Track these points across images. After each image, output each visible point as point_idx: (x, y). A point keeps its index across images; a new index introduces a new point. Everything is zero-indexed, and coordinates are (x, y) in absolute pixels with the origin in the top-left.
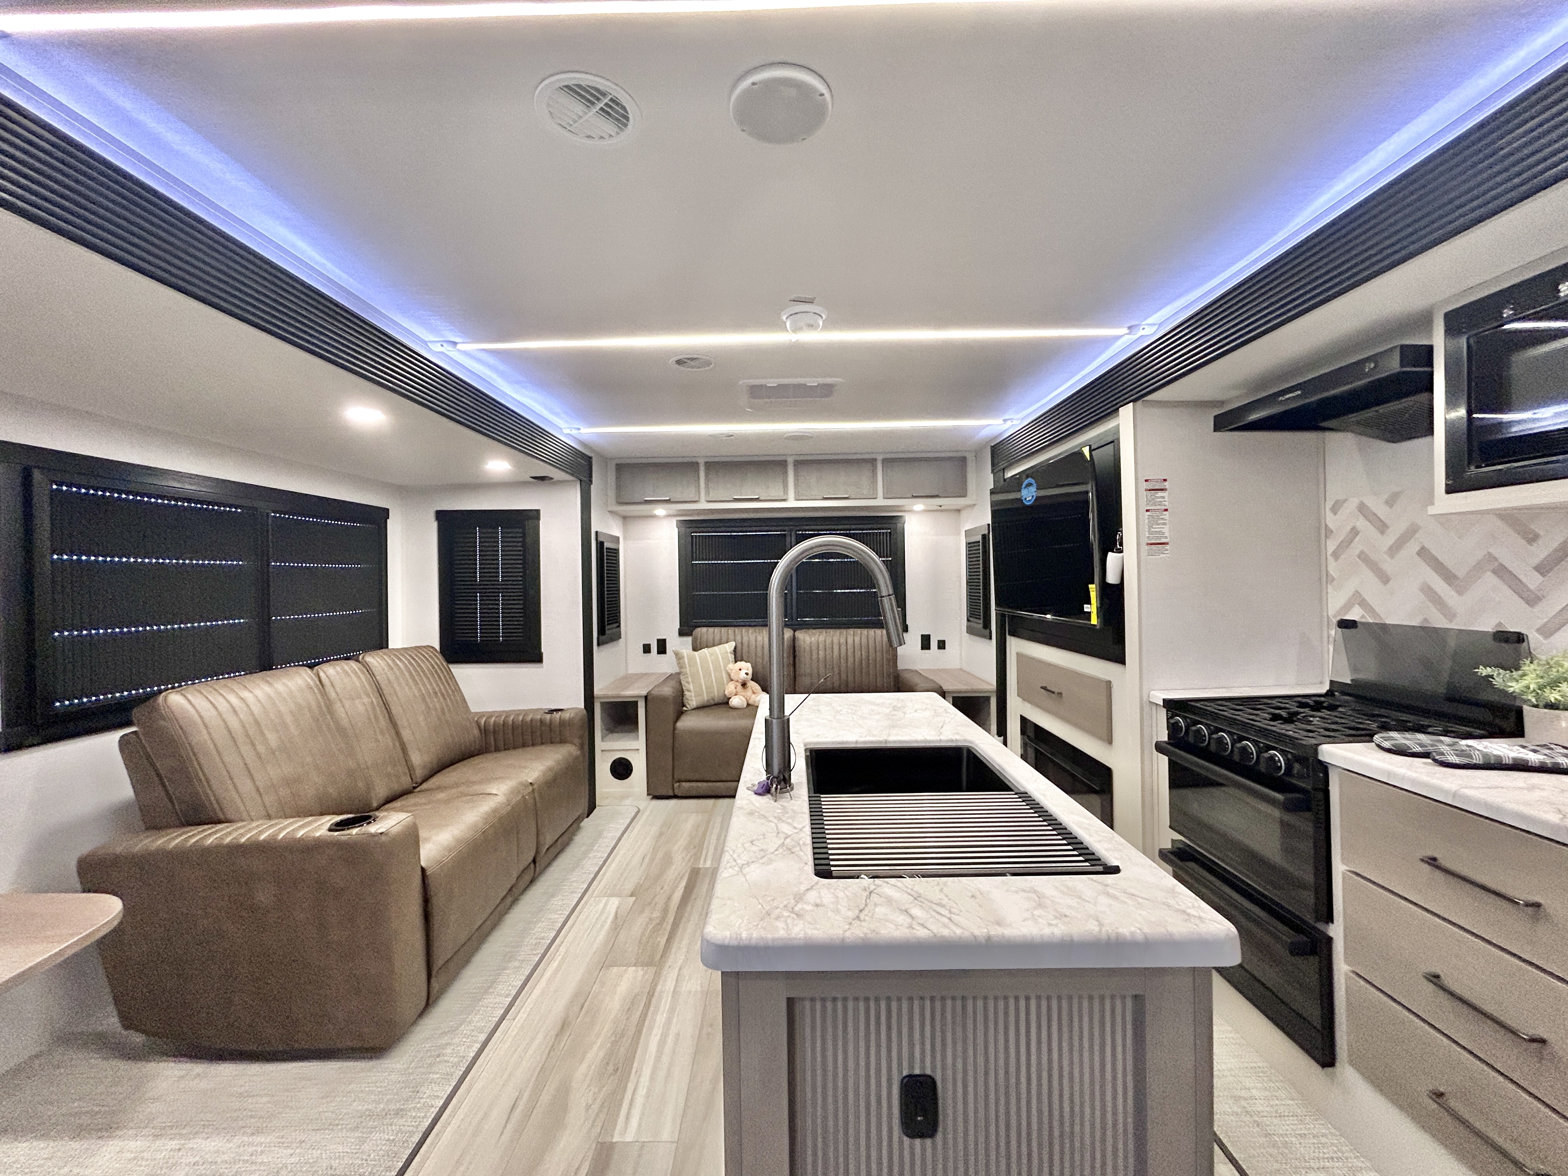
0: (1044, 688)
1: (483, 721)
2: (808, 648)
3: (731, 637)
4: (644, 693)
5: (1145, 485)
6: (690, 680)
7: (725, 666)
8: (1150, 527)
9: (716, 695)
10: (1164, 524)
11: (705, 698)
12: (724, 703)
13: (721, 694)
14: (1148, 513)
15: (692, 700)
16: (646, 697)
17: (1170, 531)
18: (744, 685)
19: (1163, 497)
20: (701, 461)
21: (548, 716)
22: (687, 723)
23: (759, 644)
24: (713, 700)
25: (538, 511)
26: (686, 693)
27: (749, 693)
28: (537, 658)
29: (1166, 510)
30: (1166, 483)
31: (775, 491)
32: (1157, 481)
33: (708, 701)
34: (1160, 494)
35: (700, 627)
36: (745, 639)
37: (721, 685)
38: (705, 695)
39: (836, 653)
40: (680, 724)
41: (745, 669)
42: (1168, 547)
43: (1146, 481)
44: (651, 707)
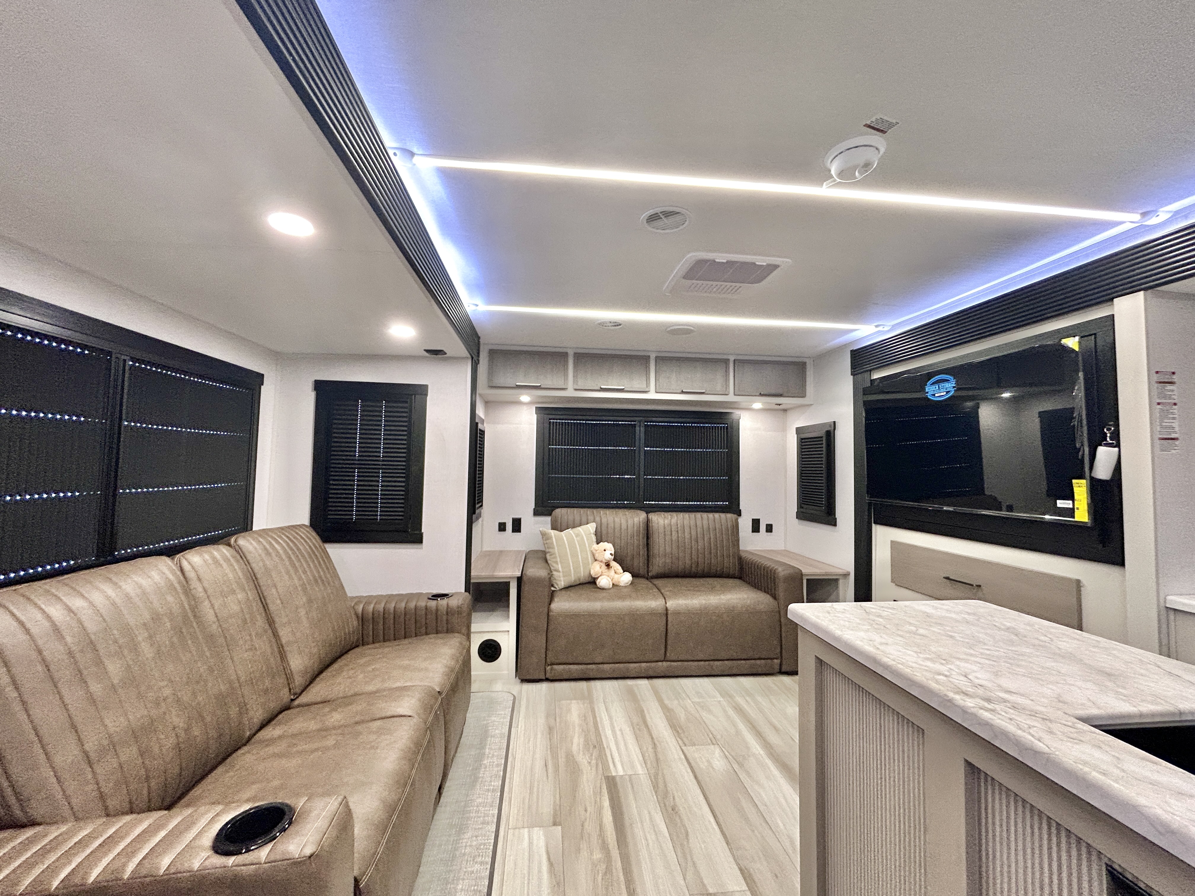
0: (947, 578)
1: (360, 608)
2: (661, 530)
3: (591, 518)
4: (517, 573)
5: (1155, 378)
6: (558, 560)
7: (590, 546)
8: (1161, 421)
9: (582, 575)
10: (1174, 418)
11: (572, 578)
13: (587, 573)
14: (1159, 407)
15: (561, 582)
16: (519, 579)
17: (1180, 426)
18: (608, 565)
19: (1173, 391)
20: (571, 353)
21: (433, 604)
22: (560, 605)
23: (617, 526)
24: (579, 580)
25: (426, 386)
26: (554, 573)
27: (612, 572)
28: (418, 539)
29: (1175, 404)
30: (1174, 377)
31: (637, 383)
32: (1165, 373)
33: (575, 581)
34: (1169, 387)
35: (558, 507)
36: (604, 520)
37: (586, 565)
38: (573, 575)
39: (687, 535)
40: (554, 606)
41: (607, 550)
42: (1177, 443)
43: (1157, 372)
44: (525, 588)
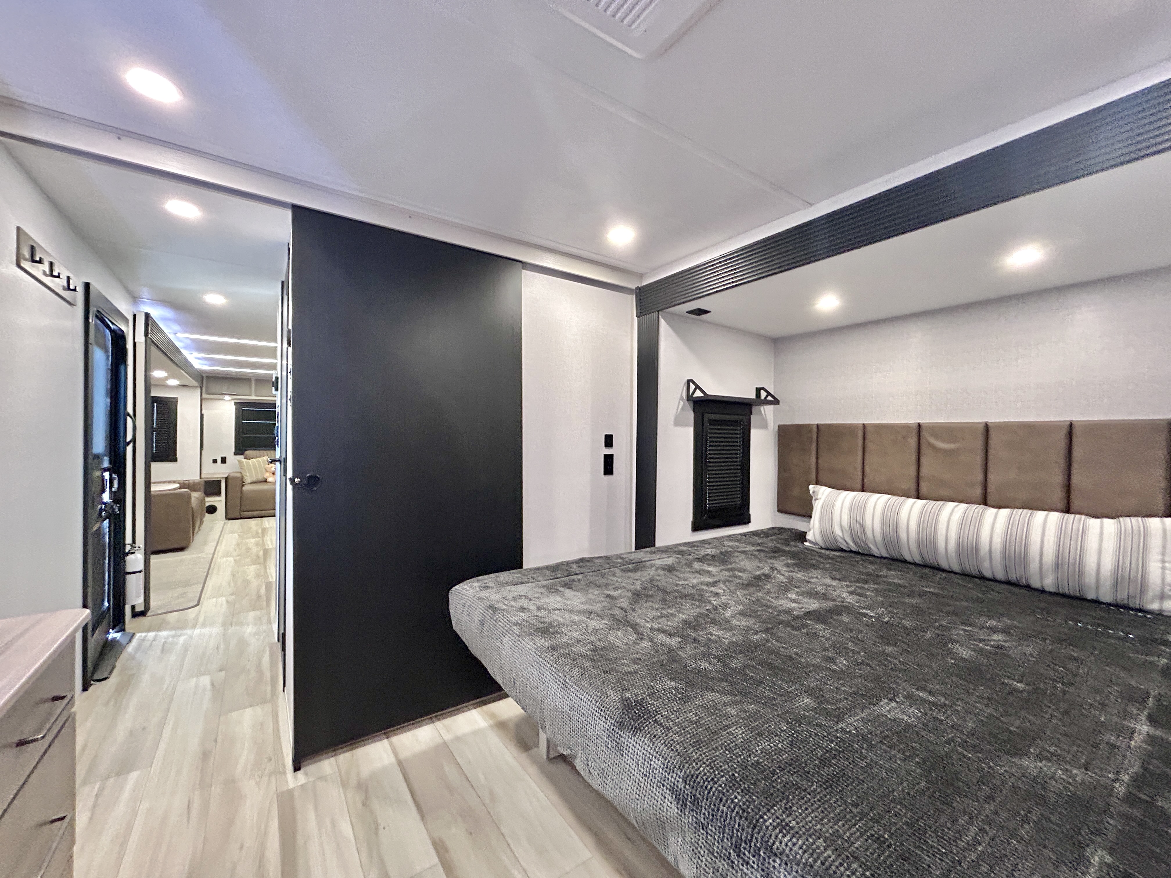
4: (226, 476)
6: (247, 472)
7: (264, 466)
9: (260, 478)
12: (265, 481)
13: (262, 477)
15: (248, 480)
16: (227, 479)
18: (274, 474)
20: (253, 378)
22: (247, 488)
24: (258, 480)
25: (177, 398)
26: (245, 477)
28: (175, 460)
33: (256, 480)
35: (248, 450)
37: (262, 474)
38: (254, 477)
40: (244, 488)
44: (230, 481)
